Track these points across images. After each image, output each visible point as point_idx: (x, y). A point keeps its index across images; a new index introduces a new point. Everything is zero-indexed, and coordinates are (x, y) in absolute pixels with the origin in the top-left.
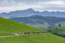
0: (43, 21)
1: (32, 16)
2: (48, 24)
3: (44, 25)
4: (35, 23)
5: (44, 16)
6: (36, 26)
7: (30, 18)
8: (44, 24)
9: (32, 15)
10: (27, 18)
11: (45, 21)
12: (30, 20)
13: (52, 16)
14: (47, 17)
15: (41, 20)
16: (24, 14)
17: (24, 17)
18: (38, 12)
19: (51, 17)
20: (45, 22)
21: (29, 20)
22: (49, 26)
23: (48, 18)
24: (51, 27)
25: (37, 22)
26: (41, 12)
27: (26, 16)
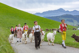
0: (72, 19)
2: (77, 22)
5: (73, 15)
7: (60, 17)
8: (74, 22)
9: (62, 15)
10: (58, 17)
11: (74, 19)
14: (77, 16)
15: (71, 19)
16: (56, 13)
17: (55, 16)
21: (60, 19)
25: (67, 20)
26: (71, 12)
27: (57, 16)
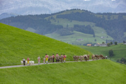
0: (92, 24)
1: (62, 12)
3: (94, 36)
4: (71, 32)
6: (73, 40)
7: (55, 17)
8: (96, 34)
9: (61, 10)
10: (47, 18)
11: (97, 25)
12: (56, 24)
13: (117, 12)
19: (115, 14)
20: (96, 29)
21: (53, 22)
22: (111, 39)
24: (116, 44)
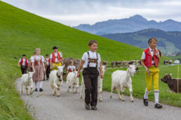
0: (163, 40)
1: (141, 31)
3: (165, 49)
7: (136, 34)
8: (167, 47)
9: (141, 29)
10: (130, 36)
11: (168, 40)
12: (137, 39)
14: (173, 32)
16: (126, 26)
17: (124, 32)
18: (153, 22)
20: (167, 43)
21: (134, 38)
22: (178, 50)
23: (174, 34)
26: (161, 23)
27: (128, 32)
